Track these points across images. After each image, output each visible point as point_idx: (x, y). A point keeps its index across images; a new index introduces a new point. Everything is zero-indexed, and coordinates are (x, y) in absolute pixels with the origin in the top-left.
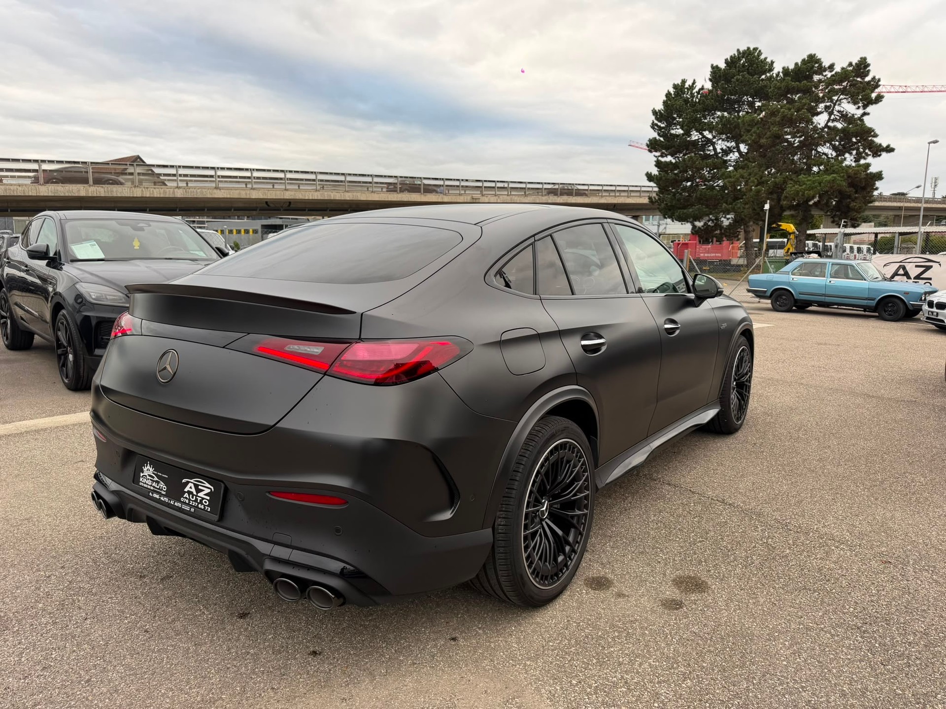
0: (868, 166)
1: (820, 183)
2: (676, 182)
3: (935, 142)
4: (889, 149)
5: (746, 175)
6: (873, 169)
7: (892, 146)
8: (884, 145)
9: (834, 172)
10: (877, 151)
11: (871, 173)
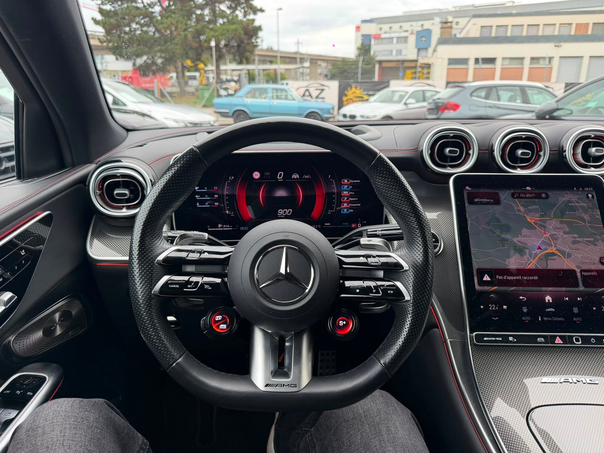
0: (253, 21)
1: (228, 31)
2: (118, 26)
3: (281, 9)
4: (262, 10)
5: (174, 22)
6: (257, 24)
7: (263, 9)
8: (259, 7)
9: (234, 23)
10: (255, 10)
11: (256, 26)
